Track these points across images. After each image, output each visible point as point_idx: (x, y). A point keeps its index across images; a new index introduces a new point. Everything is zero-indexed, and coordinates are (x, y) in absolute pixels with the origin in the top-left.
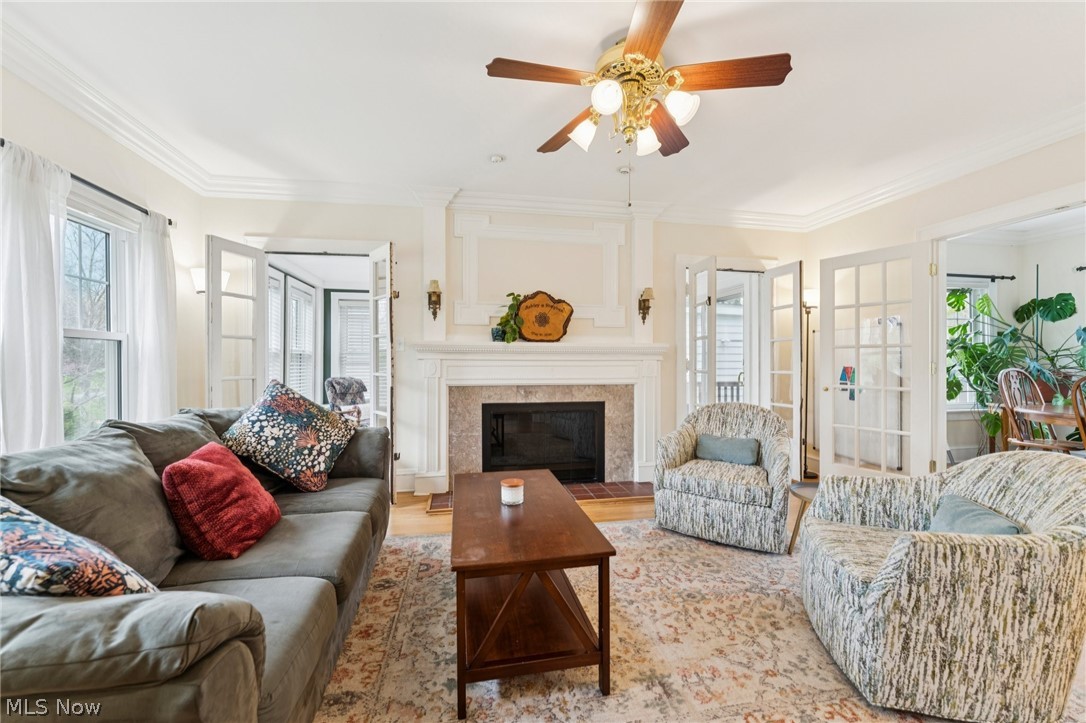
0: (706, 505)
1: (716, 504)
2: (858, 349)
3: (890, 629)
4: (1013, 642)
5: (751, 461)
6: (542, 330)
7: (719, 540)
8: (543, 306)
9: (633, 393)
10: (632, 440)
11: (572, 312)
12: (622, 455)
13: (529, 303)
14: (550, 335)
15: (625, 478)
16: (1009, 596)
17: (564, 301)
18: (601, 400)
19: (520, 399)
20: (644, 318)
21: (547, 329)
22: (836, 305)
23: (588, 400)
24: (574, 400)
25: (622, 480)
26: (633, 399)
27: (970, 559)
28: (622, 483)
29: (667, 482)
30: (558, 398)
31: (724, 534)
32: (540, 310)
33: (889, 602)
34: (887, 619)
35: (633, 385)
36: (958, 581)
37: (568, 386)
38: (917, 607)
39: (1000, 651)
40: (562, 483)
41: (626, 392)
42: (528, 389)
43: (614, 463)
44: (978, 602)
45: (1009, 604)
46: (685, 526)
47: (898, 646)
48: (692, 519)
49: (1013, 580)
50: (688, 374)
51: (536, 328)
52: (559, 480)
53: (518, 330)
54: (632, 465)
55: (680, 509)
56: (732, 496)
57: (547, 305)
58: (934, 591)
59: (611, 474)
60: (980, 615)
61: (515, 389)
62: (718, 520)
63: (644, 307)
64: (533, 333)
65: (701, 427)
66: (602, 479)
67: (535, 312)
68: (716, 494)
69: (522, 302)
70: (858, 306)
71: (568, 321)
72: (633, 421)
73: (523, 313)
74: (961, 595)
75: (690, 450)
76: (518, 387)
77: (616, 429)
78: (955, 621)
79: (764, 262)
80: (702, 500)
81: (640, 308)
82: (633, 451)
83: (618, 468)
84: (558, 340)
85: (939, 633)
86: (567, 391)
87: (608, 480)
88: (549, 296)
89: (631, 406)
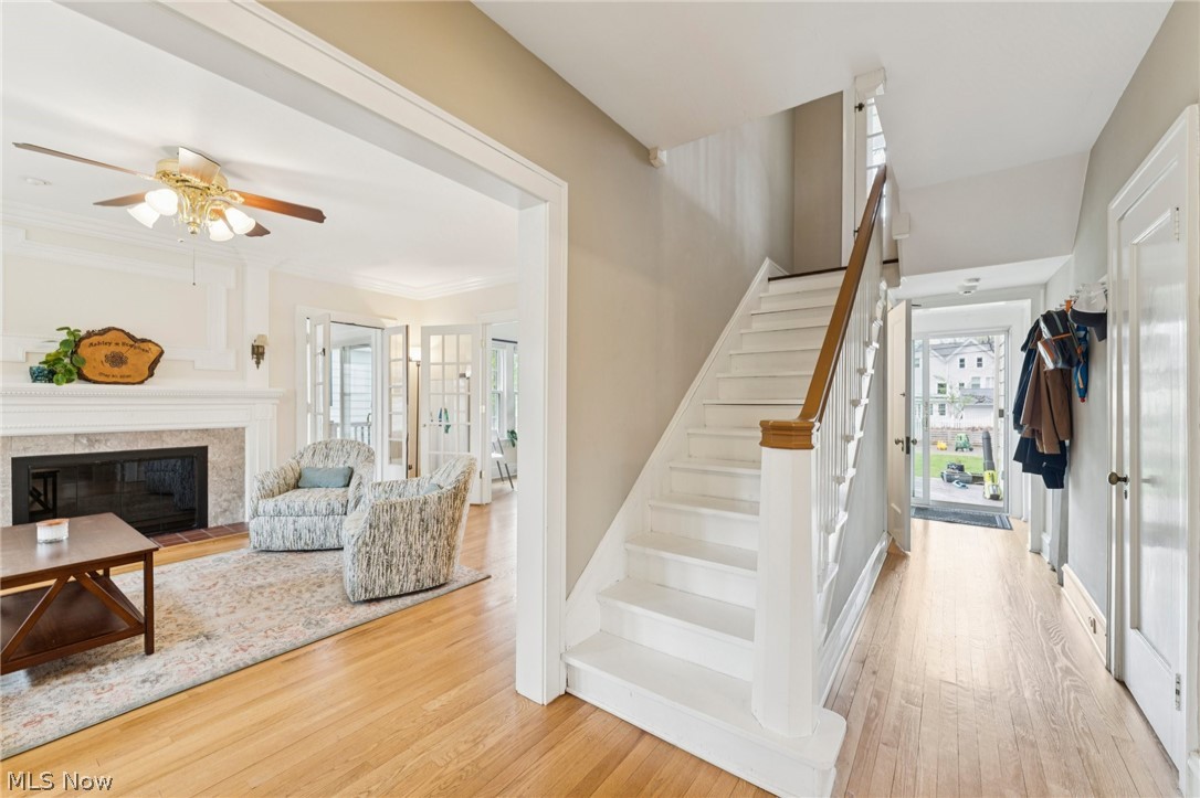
0: (295, 522)
1: (303, 521)
2: (444, 395)
3: (360, 557)
4: (419, 547)
5: (342, 484)
6: (116, 371)
7: (306, 548)
8: (117, 344)
9: (244, 436)
10: (243, 482)
11: (162, 353)
12: (230, 497)
13: (94, 339)
14: (128, 376)
15: (234, 520)
16: (417, 524)
17: (150, 341)
18: (203, 444)
19: (81, 449)
20: (258, 363)
21: (124, 370)
22: (432, 361)
23: (185, 445)
24: (165, 446)
25: (230, 522)
26: (244, 441)
27: (398, 510)
28: (229, 525)
29: (260, 510)
30: (141, 445)
31: (309, 542)
32: (113, 348)
33: (360, 542)
34: (359, 551)
35: (244, 428)
36: (393, 521)
37: (156, 432)
38: (374, 541)
39: (414, 553)
40: (148, 537)
41: (236, 436)
42: (92, 438)
43: (221, 507)
44: (402, 531)
45: (417, 528)
46: (277, 544)
47: (365, 564)
48: (283, 537)
49: (418, 516)
50: (309, 416)
51: (107, 368)
52: (143, 533)
53: (75, 370)
54: (243, 506)
55: (273, 531)
56: (315, 511)
57: (124, 344)
58: (382, 530)
59: (216, 518)
60: (404, 537)
61: (72, 439)
62: (305, 533)
63: (258, 353)
64: (101, 374)
65: (305, 462)
66: (204, 524)
67: (105, 351)
68: (303, 513)
69: (82, 339)
70: (443, 364)
71: (156, 362)
72: (244, 464)
73: (84, 350)
74: (394, 529)
75: (293, 482)
76: (76, 435)
77: (222, 472)
78: (392, 543)
79: (384, 320)
80: (291, 519)
81: (253, 353)
82: (244, 492)
83: (225, 511)
84: (142, 382)
85: (385, 551)
86: (154, 437)
87: (211, 524)
88: (128, 335)
89: (242, 449)
